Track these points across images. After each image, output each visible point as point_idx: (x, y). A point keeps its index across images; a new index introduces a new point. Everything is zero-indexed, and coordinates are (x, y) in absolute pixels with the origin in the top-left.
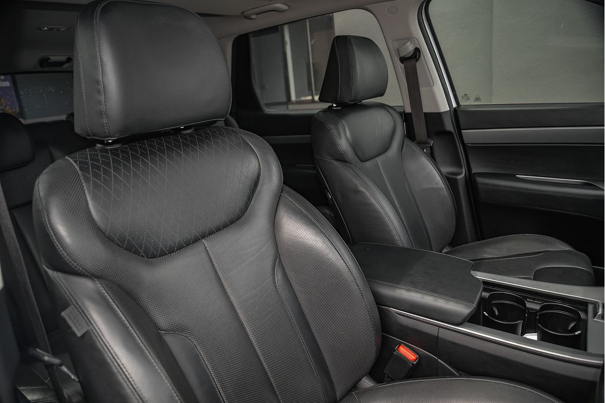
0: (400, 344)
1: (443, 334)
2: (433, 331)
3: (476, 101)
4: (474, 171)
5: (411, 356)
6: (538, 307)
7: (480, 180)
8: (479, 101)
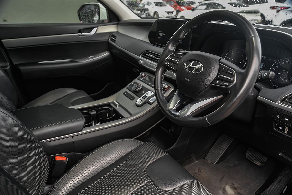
0: (55, 157)
1: (75, 139)
2: (70, 140)
3: (4, 22)
4: (15, 63)
5: (64, 159)
6: (95, 113)
7: (21, 68)
8: (6, 22)
